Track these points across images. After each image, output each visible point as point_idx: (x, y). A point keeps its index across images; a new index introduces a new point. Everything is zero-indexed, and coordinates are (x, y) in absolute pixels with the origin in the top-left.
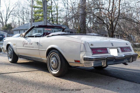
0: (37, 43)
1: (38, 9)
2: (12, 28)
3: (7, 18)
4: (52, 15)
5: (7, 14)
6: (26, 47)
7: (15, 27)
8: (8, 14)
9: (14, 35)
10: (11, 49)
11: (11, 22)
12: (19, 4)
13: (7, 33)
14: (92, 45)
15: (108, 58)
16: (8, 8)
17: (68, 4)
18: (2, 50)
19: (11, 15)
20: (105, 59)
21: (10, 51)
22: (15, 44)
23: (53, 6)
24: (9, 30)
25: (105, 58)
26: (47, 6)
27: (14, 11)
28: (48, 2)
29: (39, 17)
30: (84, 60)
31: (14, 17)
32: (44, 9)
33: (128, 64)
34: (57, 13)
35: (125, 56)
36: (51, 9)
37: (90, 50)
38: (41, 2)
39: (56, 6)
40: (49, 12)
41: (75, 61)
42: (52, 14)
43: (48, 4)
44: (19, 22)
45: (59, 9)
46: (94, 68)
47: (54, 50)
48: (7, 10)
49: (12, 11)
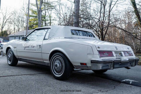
0: (40, 46)
1: (33, 18)
2: (7, 35)
3: (3, 25)
4: (45, 24)
5: (3, 22)
6: (27, 50)
7: (10, 34)
8: (5, 22)
9: (10, 41)
10: (11, 52)
11: (7, 29)
12: (15, 13)
13: (3, 39)
14: (99, 47)
15: (115, 61)
16: (5, 16)
17: (60, 14)
18: (2, 53)
19: (7, 23)
20: (112, 63)
21: (9, 54)
22: (16, 47)
23: (46, 15)
24: (5, 36)
25: (112, 61)
26: (42, 15)
27: (11, 19)
28: (42, 12)
29: (33, 25)
30: (91, 62)
31: (9, 25)
32: (39, 18)
33: (130, 68)
34: (50, 22)
35: (129, 60)
36: (45, 18)
37: (97, 53)
38: (36, 12)
39: (50, 16)
40: (43, 21)
41: (81, 64)
42: (45, 22)
43: (42, 14)
44: (15, 29)
45: (52, 19)
46: (93, 72)
47: (58, 53)
48: (4, 18)
49: (8, 19)
